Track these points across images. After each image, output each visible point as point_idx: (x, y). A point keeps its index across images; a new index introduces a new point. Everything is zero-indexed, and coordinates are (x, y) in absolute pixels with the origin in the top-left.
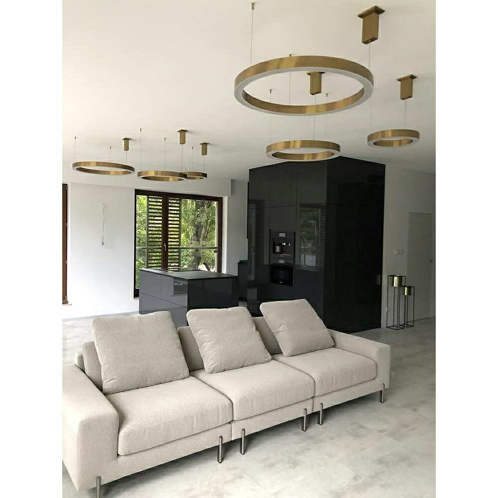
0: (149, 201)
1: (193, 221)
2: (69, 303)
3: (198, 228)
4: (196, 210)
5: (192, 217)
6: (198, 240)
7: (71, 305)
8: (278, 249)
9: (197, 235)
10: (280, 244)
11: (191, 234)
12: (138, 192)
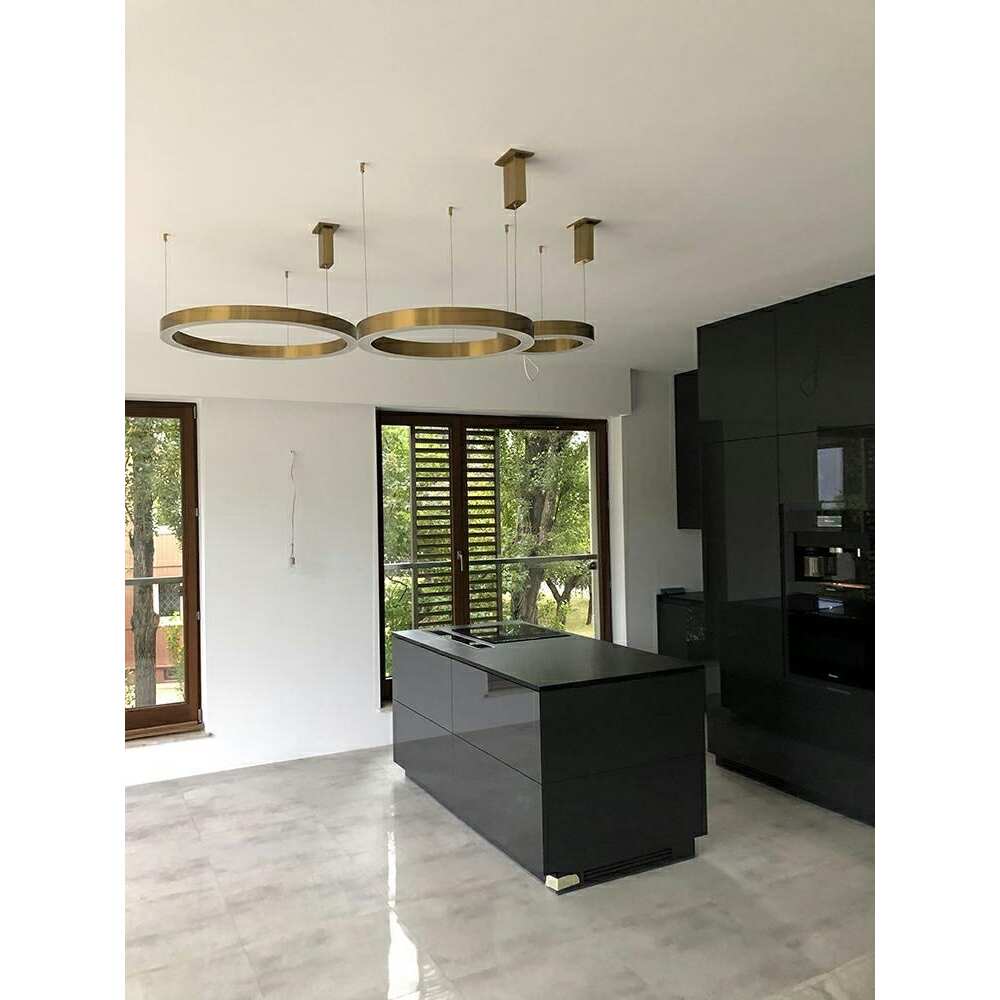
0: (414, 440)
1: (523, 486)
2: (208, 730)
3: (535, 499)
4: (528, 460)
5: (520, 476)
6: (535, 531)
7: (211, 735)
8: (812, 566)
9: (533, 519)
10: (823, 553)
11: (519, 516)
12: (385, 417)
